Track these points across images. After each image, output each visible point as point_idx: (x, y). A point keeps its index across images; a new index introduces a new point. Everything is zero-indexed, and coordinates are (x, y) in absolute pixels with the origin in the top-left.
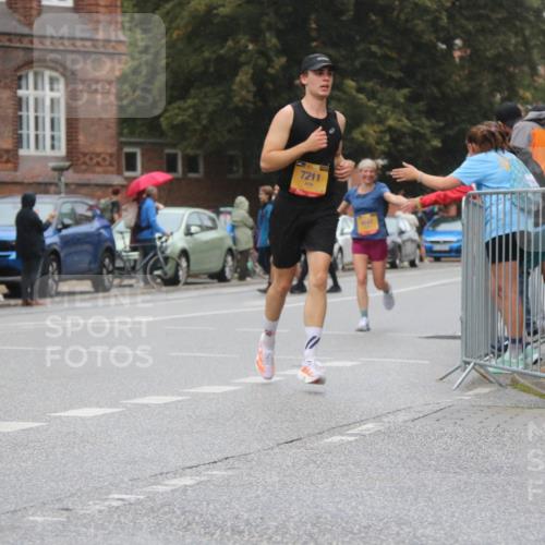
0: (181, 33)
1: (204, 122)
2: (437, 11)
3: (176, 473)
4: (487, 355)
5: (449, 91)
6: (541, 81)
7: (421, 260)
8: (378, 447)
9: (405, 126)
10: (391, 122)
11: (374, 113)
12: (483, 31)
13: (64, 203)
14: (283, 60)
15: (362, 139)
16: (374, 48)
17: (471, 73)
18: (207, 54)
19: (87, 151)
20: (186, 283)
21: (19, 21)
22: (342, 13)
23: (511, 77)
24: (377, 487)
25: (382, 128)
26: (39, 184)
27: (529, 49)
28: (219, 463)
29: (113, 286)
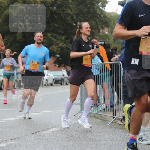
0: (2, 20)
1: (9, 45)
2: (72, 15)
3: (1, 142)
6: (101, 34)
8: (57, 134)
9: (64, 46)
10: (60, 45)
11: (56, 42)
15: (52, 50)
16: (56, 25)
22: (47, 15)
24: (57, 145)
25: (58, 46)
27: (98, 25)
28: (13, 140)
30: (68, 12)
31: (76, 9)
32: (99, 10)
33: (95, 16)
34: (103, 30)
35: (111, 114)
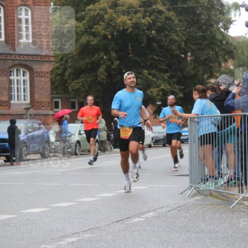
0: (77, 52)
1: (86, 88)
2: (180, 41)
3: (70, 236)
4: (199, 183)
5: (185, 74)
6: (223, 69)
8: (154, 223)
9: (168, 88)
10: (162, 87)
11: (156, 83)
12: (199, 49)
13: (28, 123)
14: (118, 62)
15: (150, 94)
16: (155, 57)
17: (194, 66)
18: (87, 61)
19: (38, 101)
21: (10, 49)
22: (142, 43)
23: (211, 67)
24: (152, 240)
25: (159, 89)
26: (19, 115)
27: (218, 56)
28: (88, 231)
29: (49, 156)
30: (173, 38)
31: (185, 32)
32: (219, 33)
33: (213, 43)
34: (227, 63)
35: (235, 191)
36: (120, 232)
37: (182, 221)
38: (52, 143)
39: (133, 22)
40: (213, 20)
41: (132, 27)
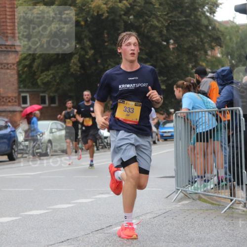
1: (58, 81)
2: (161, 27)
5: (168, 63)
6: (209, 57)
7: (158, 140)
12: (182, 36)
14: (92, 52)
17: (178, 55)
19: (4, 96)
20: (52, 155)
22: (119, 29)
23: (196, 56)
27: (203, 43)
28: (64, 242)
29: (17, 158)
30: (153, 24)
31: (166, 17)
32: (204, 17)
33: (198, 29)
34: (213, 50)
35: (226, 194)
36: (100, 243)
37: (168, 228)
38: (20, 143)
39: (108, 6)
40: (198, 3)
41: (108, 12)
